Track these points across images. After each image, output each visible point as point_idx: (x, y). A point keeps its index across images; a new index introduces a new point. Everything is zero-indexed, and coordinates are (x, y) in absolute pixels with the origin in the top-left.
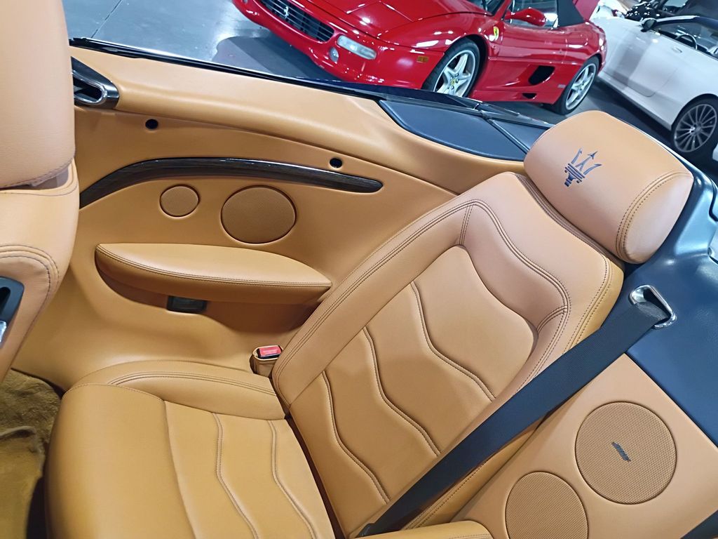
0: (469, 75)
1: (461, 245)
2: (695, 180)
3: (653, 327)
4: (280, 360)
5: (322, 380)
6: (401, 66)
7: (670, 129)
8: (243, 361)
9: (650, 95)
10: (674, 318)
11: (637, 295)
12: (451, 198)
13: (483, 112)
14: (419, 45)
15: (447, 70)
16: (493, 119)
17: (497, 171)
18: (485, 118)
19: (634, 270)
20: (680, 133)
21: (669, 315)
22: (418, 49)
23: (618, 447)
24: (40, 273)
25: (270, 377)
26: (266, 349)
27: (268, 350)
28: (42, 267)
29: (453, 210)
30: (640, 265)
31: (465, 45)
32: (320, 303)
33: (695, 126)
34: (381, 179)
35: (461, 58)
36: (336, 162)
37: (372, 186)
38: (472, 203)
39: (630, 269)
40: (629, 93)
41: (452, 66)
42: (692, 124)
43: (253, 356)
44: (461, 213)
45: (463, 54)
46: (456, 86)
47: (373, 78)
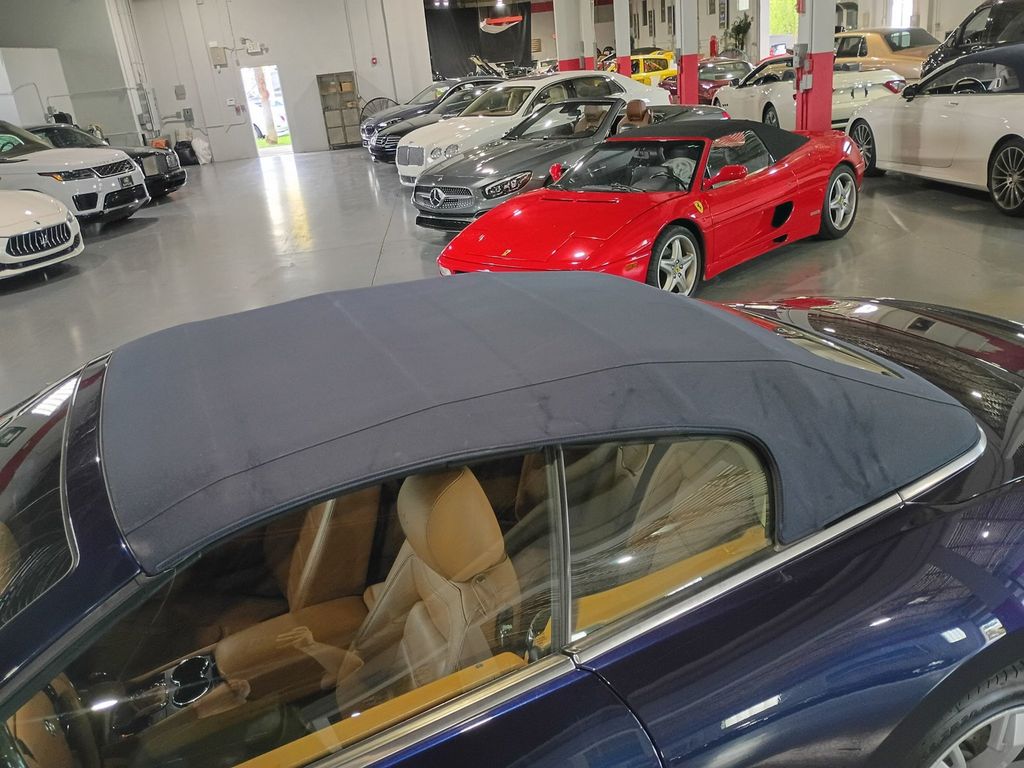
0: (691, 255)
7: (987, 190)
9: (948, 164)
15: (663, 263)
20: (999, 190)
31: (670, 233)
33: (1010, 176)
35: (673, 246)
40: (928, 172)
41: (667, 257)
42: (1006, 175)
45: (673, 241)
46: (683, 272)
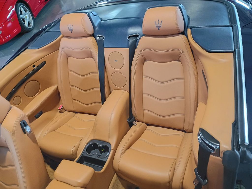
0: (28, 11)
1: (69, 57)
2: (87, 14)
3: (103, 41)
4: (64, 106)
5: (74, 101)
6: (9, 27)
8: (58, 113)
10: (104, 37)
11: (98, 38)
12: (58, 51)
13: (46, 30)
14: (8, 17)
15: (21, 16)
16: (49, 30)
17: (60, 40)
18: (48, 31)
19: (94, 35)
21: (103, 37)
22: (9, 19)
23: (115, 61)
24: (24, 117)
25: (66, 111)
26: (60, 108)
27: (60, 107)
28: (24, 116)
29: (61, 53)
30: (94, 33)
31: (18, 6)
32: (59, 91)
34: (44, 61)
35: (21, 10)
36: (34, 66)
37: (44, 63)
38: (62, 49)
39: (93, 35)
41: (21, 14)
43: (59, 111)
44: (63, 52)
45: (20, 8)
46: (28, 17)
47: (7, 37)
